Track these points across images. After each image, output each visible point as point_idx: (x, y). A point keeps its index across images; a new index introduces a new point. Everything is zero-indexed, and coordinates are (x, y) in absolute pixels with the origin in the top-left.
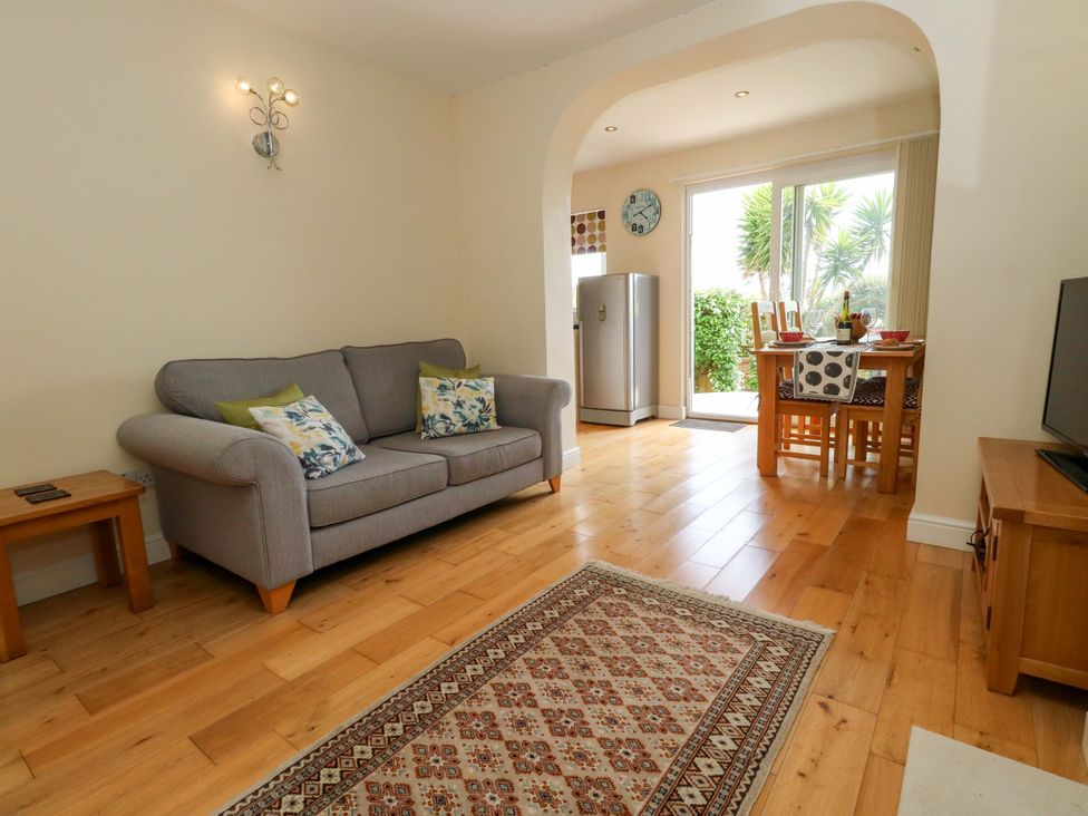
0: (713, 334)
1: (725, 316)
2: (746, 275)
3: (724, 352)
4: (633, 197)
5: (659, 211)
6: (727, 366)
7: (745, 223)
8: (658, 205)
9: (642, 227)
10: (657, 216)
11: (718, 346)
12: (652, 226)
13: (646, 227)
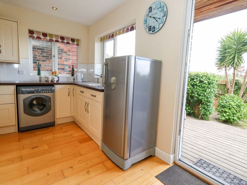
0: (203, 91)
1: (209, 84)
2: (219, 69)
3: (207, 98)
4: (151, 8)
5: (166, 15)
6: (208, 104)
7: (220, 49)
8: (165, 10)
9: (154, 27)
10: (165, 18)
11: (205, 96)
12: (161, 25)
13: (157, 27)
